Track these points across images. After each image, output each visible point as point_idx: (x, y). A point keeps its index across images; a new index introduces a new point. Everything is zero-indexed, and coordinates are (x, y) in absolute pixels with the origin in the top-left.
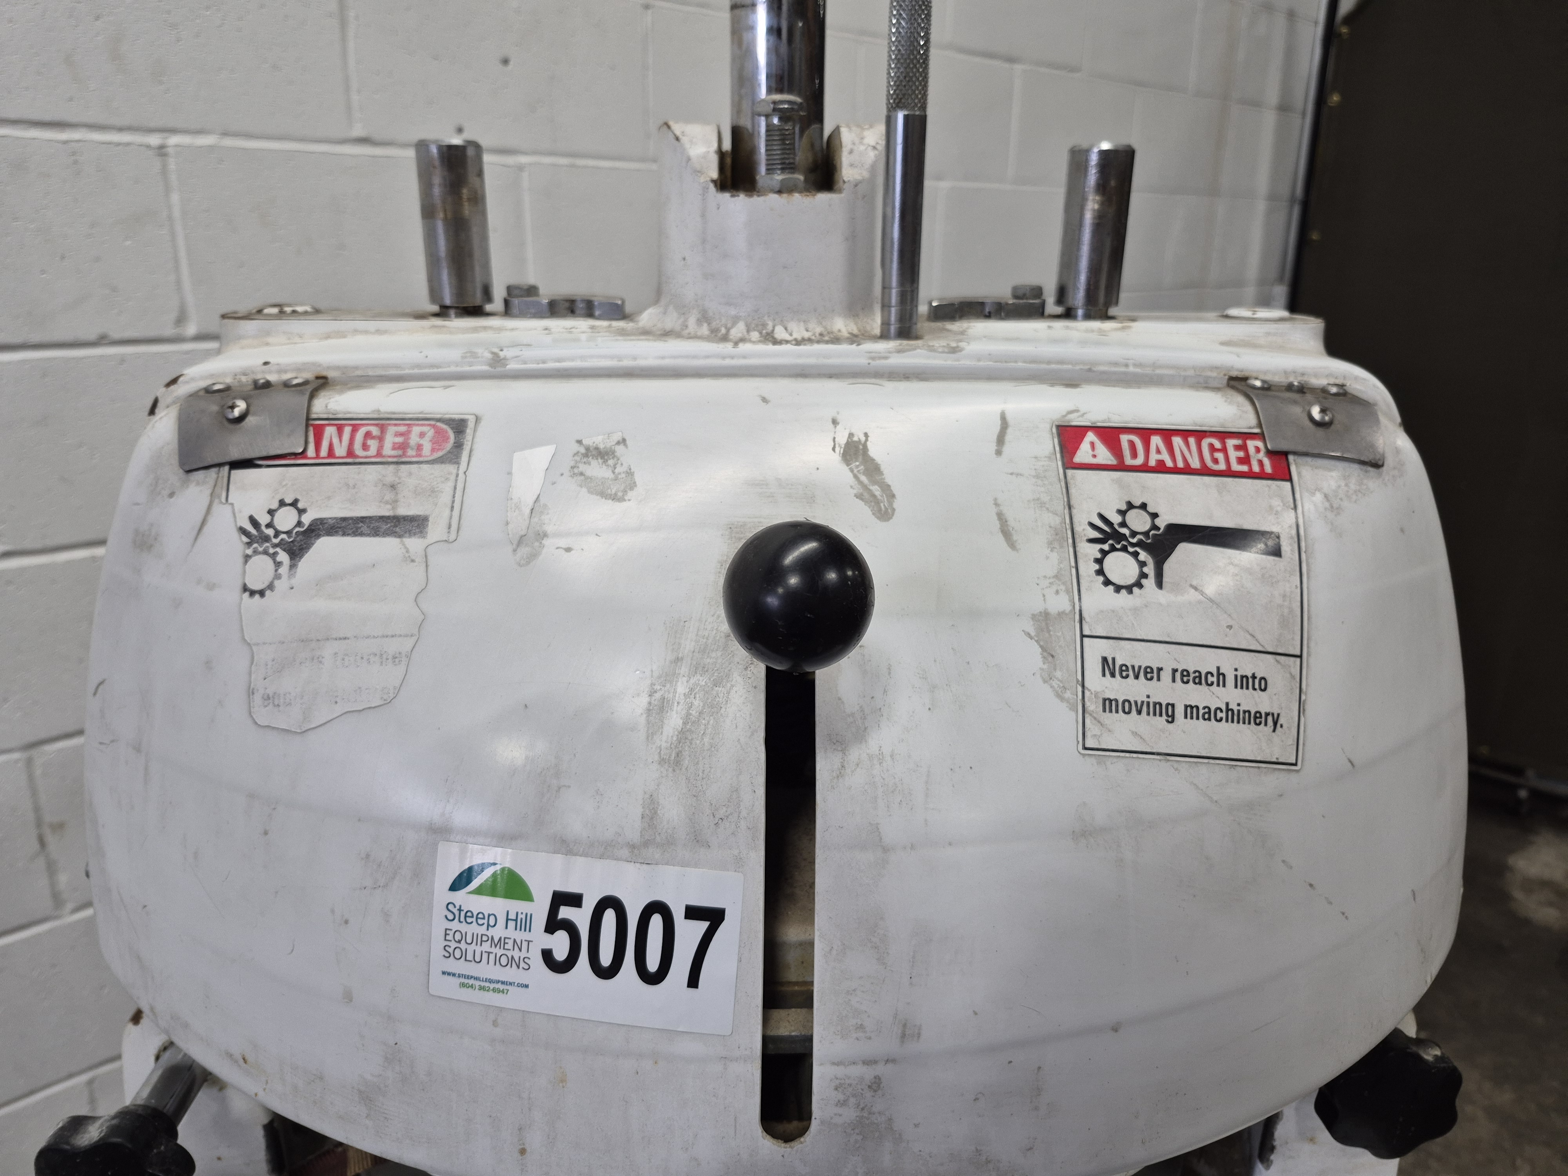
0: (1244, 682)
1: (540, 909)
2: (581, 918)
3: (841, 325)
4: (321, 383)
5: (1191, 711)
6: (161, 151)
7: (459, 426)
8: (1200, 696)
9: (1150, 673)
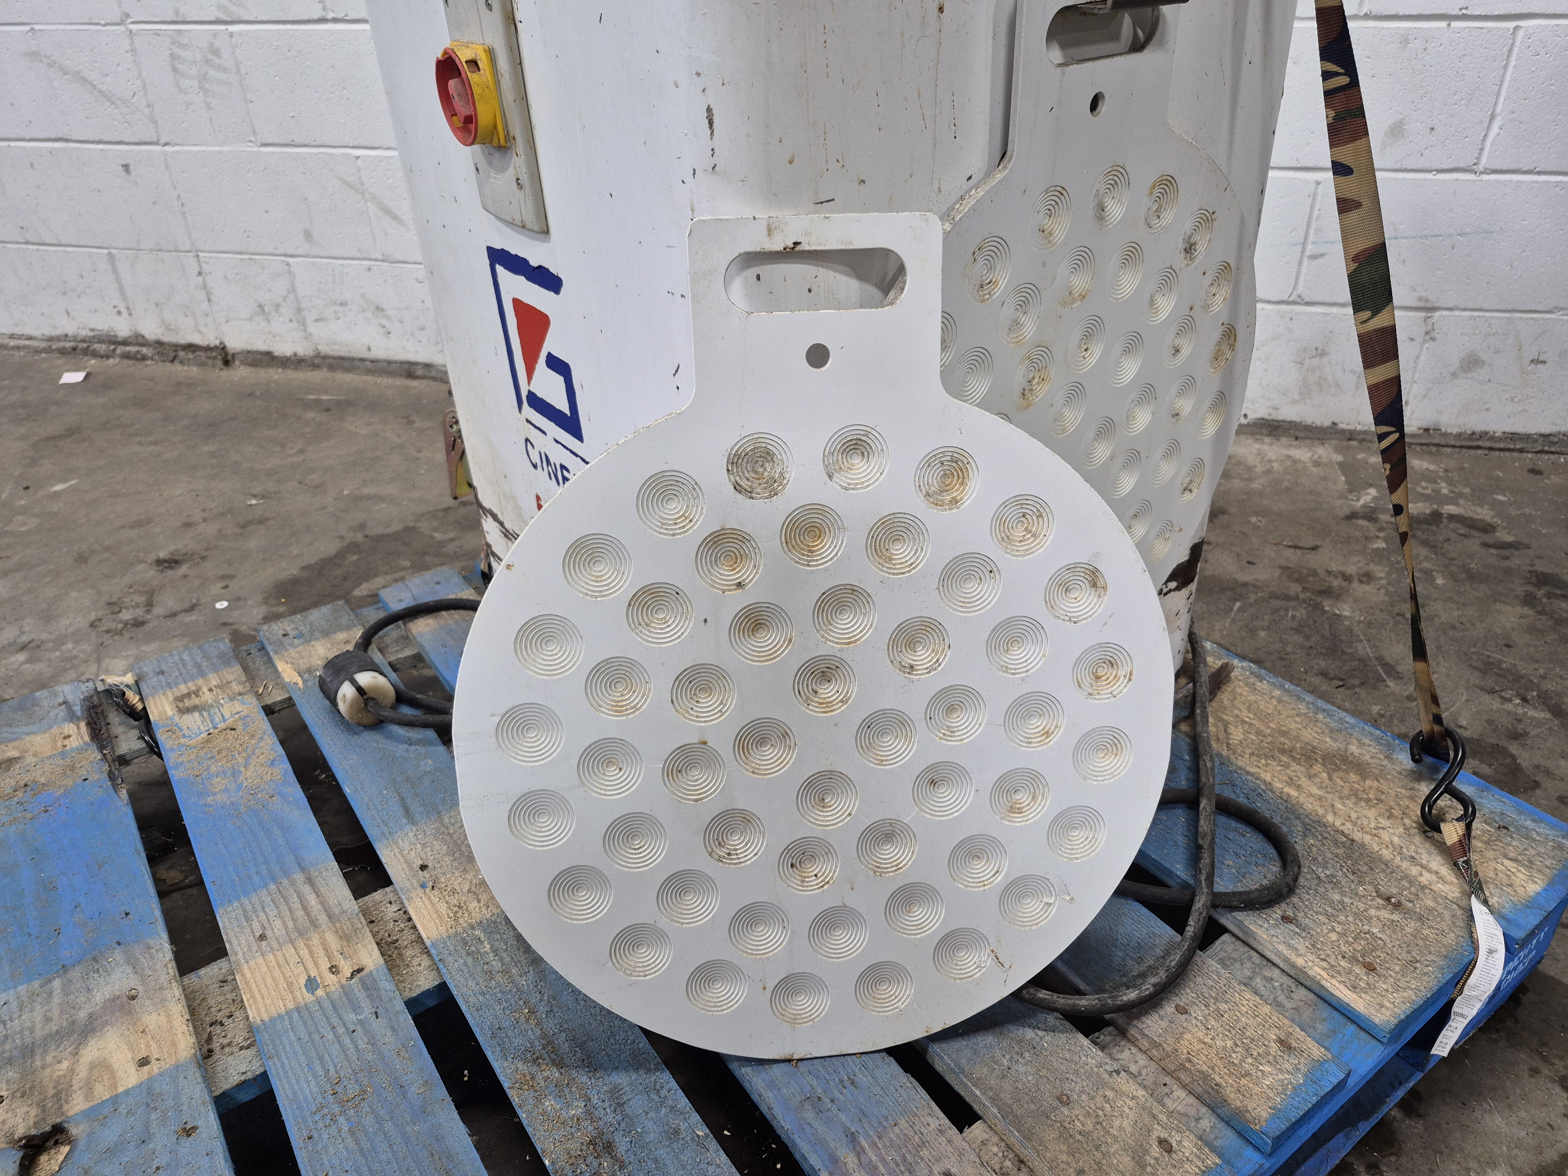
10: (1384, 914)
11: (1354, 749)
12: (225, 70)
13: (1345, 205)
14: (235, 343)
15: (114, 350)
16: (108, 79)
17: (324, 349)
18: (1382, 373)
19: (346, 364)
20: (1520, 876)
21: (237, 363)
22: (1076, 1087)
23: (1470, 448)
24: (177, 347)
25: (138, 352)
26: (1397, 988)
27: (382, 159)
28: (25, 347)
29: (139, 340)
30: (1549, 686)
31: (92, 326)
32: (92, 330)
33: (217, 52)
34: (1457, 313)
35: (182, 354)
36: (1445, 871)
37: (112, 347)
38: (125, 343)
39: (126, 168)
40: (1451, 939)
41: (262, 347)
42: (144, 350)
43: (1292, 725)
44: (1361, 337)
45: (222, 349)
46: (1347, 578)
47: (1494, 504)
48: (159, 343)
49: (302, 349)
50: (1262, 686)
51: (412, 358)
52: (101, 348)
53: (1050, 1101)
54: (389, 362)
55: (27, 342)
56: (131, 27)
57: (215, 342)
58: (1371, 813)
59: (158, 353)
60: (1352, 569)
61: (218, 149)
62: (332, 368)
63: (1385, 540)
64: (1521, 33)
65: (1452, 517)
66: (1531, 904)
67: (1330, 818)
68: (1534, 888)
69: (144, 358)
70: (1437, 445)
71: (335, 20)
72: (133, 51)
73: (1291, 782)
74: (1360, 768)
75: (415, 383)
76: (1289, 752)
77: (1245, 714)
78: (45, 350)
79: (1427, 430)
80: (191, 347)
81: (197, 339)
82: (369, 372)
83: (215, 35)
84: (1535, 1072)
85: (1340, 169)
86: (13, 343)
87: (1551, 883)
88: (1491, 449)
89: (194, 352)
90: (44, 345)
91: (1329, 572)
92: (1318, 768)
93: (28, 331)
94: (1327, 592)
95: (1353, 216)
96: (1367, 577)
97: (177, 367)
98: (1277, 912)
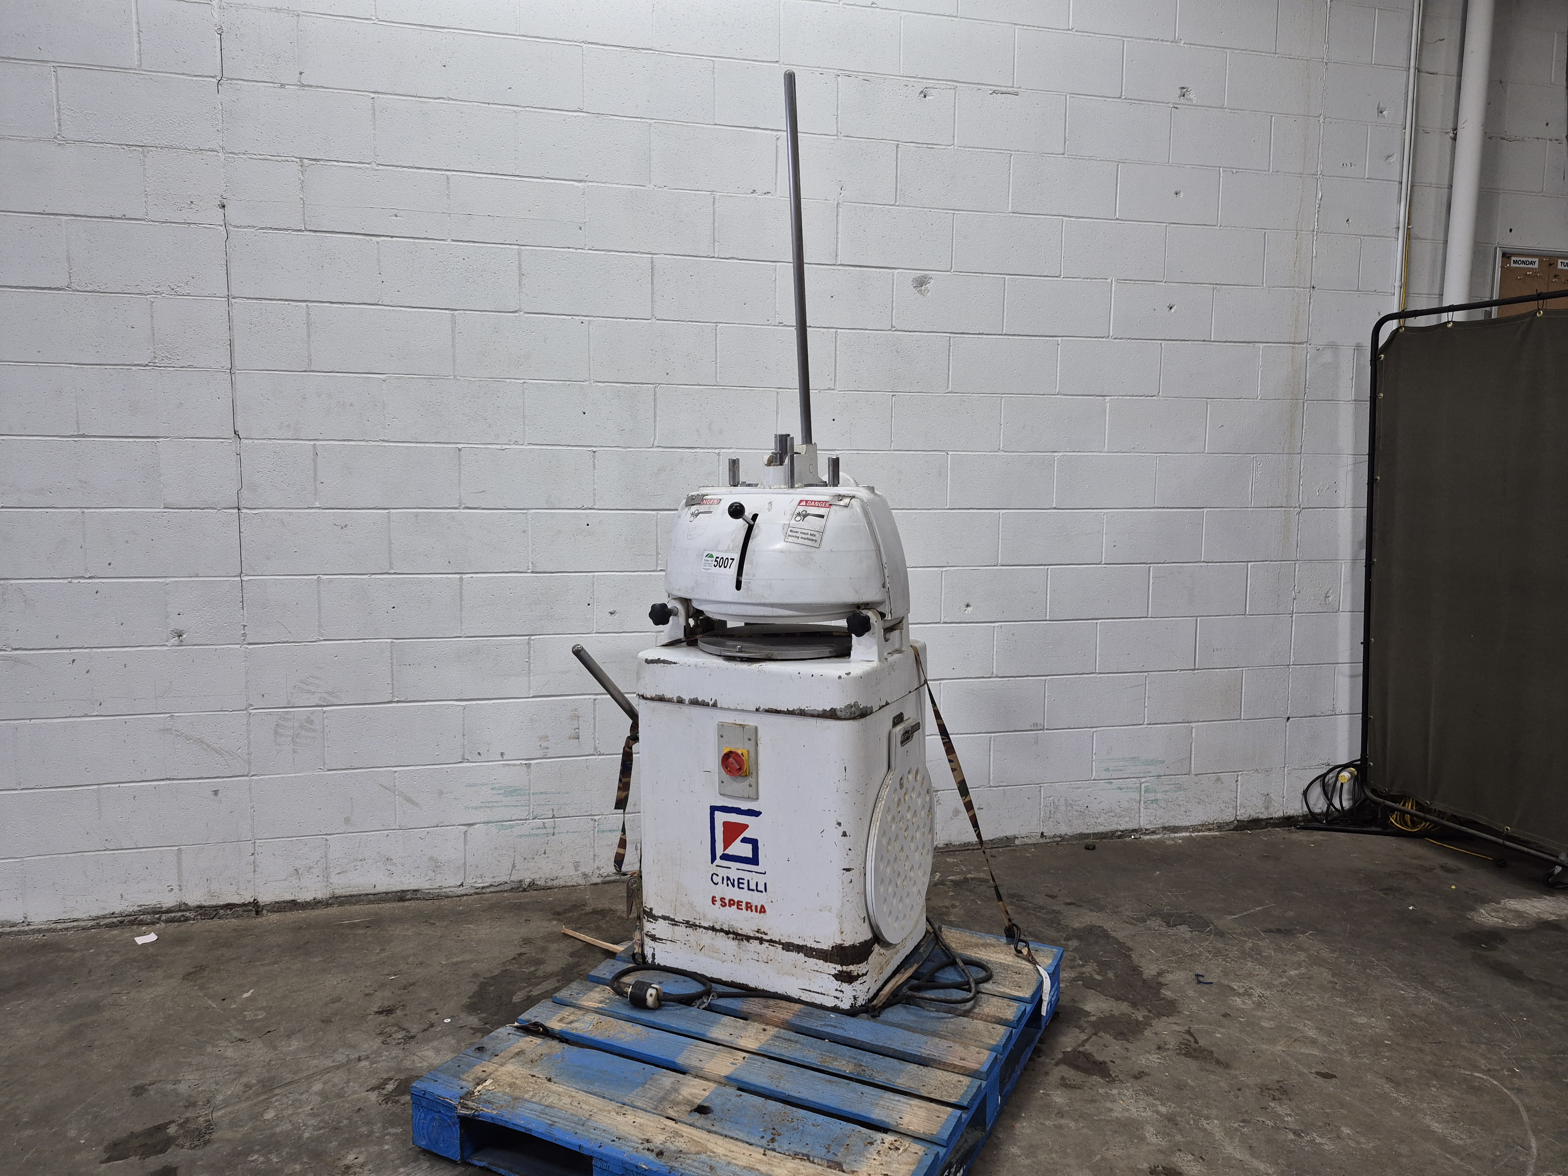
0: (811, 535)
1: (714, 559)
2: (718, 560)
3: (783, 487)
4: (704, 495)
5: (802, 538)
6: (719, 454)
7: (720, 500)
8: (803, 536)
9: (797, 532)
10: (1017, 976)
11: (988, 941)
12: (314, 731)
13: (953, 770)
14: (265, 898)
15: (160, 917)
16: (222, 741)
17: (339, 892)
18: (971, 813)
19: (353, 900)
20: (1046, 960)
21: (265, 912)
22: (965, 1025)
23: (965, 850)
24: (216, 908)
25: (183, 916)
26: (1028, 989)
27: (412, 771)
28: (73, 927)
29: (183, 907)
30: (1030, 929)
31: (140, 903)
32: (140, 906)
33: (311, 722)
34: (946, 792)
35: (221, 912)
36: (1027, 963)
37: (157, 916)
38: (169, 911)
39: (216, 792)
40: (1035, 977)
41: (288, 897)
42: (187, 914)
43: (968, 939)
44: (965, 804)
45: (255, 903)
46: (947, 908)
47: (984, 871)
48: (200, 907)
49: (321, 894)
50: (952, 931)
51: (405, 888)
52: (148, 918)
53: (961, 1029)
54: (387, 893)
55: (75, 924)
56: (251, 711)
57: (249, 899)
58: (1002, 955)
59: (200, 914)
60: (947, 904)
61: (294, 775)
62: (341, 904)
63: (952, 891)
64: (942, 685)
65: (972, 879)
66: (1051, 965)
67: (991, 959)
68: (1050, 962)
69: (187, 919)
70: (952, 851)
71: (398, 702)
72: (248, 724)
73: (976, 953)
74: (992, 945)
75: (407, 904)
76: (971, 946)
77: (952, 939)
78: (92, 927)
79: (947, 845)
80: (229, 906)
81: (236, 900)
82: (370, 902)
83: (312, 713)
84: (1068, 1027)
85: (950, 761)
86: (59, 926)
87: (1053, 960)
88: (973, 850)
89: (231, 909)
90: (92, 923)
91: (940, 907)
92: (981, 948)
93: (75, 916)
94: (943, 914)
95: (956, 772)
96: (954, 906)
97: (216, 921)
98: (991, 981)
